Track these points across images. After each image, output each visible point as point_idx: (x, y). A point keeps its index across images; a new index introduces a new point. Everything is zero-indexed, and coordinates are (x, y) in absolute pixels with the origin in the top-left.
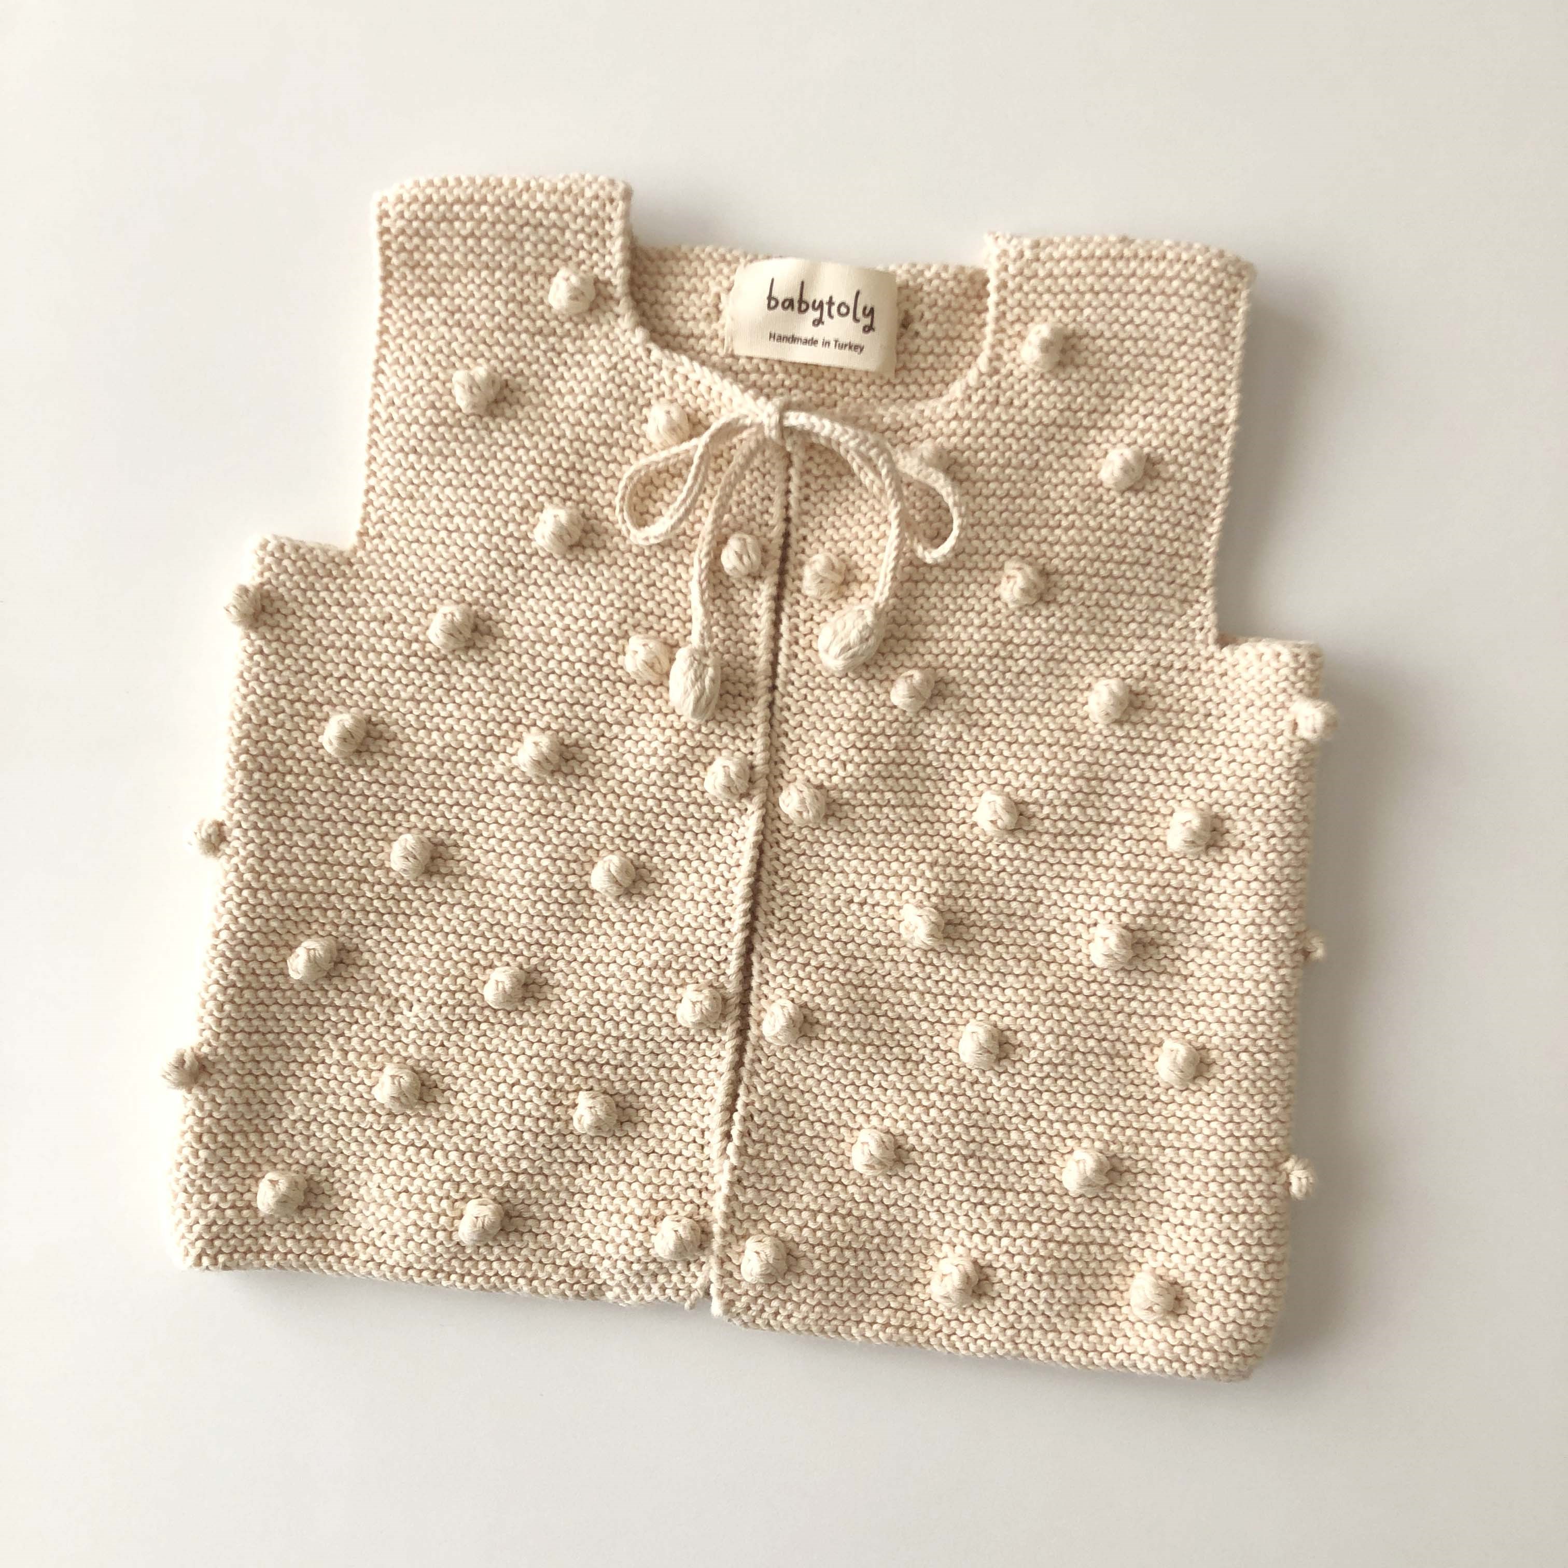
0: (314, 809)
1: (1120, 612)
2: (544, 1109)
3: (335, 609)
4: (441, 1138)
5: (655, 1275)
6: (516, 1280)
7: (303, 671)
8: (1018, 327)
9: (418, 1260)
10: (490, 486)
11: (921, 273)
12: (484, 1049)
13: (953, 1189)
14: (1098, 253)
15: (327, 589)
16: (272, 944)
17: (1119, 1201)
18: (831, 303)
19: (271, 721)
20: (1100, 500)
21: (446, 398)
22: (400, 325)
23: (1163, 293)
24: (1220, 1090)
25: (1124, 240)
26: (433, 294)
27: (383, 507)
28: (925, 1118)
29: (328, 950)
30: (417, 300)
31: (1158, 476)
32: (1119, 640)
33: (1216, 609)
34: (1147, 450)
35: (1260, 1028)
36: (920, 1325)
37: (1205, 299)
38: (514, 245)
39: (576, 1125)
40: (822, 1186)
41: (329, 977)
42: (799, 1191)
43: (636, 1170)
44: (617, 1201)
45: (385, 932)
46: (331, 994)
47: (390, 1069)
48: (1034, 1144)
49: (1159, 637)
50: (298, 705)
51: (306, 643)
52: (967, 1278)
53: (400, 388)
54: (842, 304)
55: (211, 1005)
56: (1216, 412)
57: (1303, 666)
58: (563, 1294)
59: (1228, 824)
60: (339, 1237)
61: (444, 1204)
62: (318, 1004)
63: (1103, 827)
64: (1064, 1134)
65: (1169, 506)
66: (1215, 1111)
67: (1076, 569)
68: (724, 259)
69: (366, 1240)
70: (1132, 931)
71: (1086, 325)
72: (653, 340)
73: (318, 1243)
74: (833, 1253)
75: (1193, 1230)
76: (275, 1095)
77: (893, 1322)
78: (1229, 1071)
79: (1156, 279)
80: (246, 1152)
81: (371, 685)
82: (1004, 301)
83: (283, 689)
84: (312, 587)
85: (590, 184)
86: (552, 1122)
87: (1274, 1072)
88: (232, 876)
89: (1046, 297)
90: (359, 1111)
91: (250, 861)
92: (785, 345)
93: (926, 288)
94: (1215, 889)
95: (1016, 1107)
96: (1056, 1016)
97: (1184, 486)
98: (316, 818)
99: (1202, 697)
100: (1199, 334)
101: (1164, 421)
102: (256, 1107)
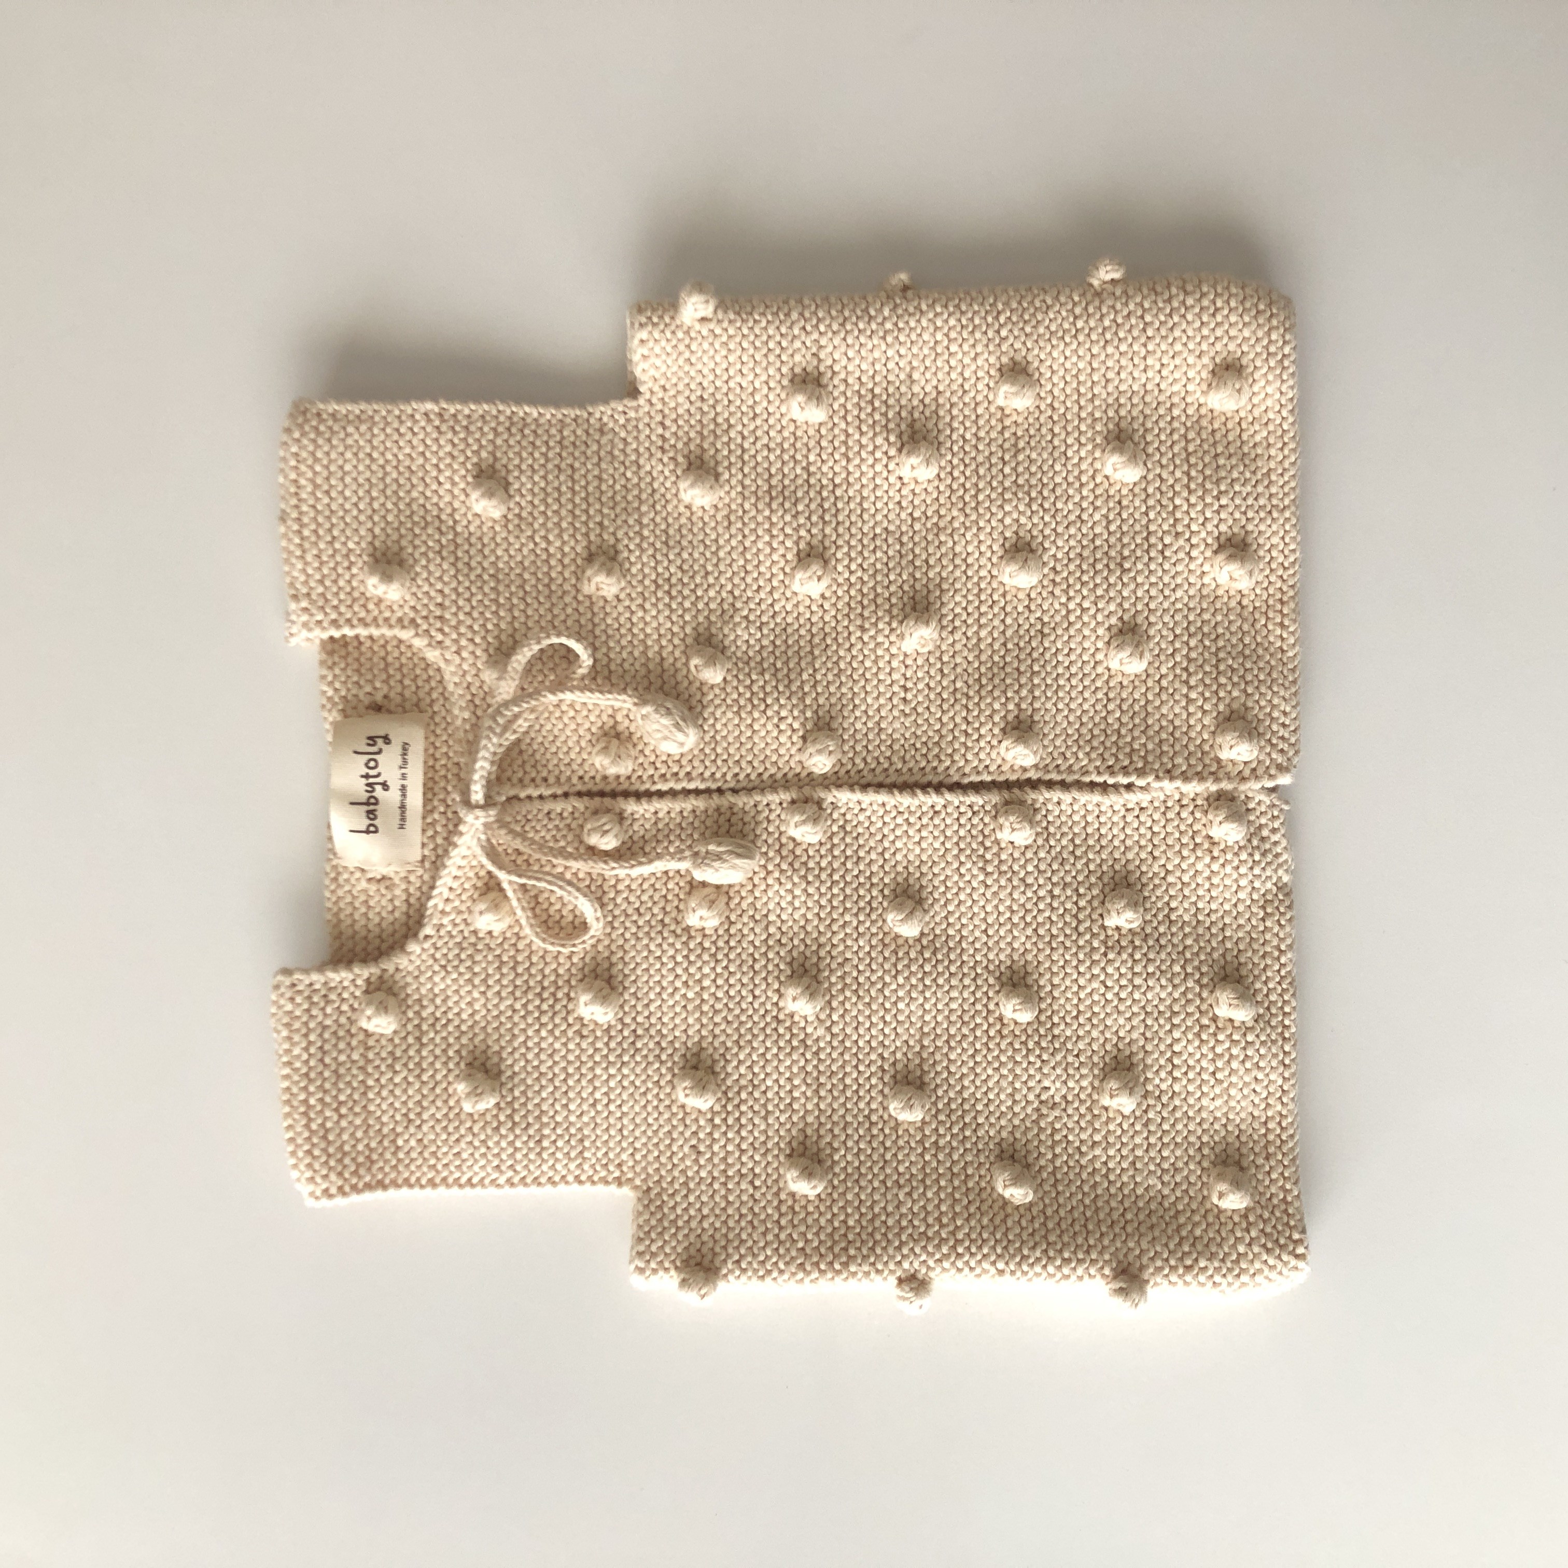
0: (877, 1197)
1: (618, 487)
2: (1125, 956)
3: (692, 1199)
4: (1162, 1047)
5: (1263, 839)
6: (1284, 965)
7: (751, 1222)
8: (371, 606)
9: (1275, 1056)
10: (565, 1069)
11: (330, 699)
12: (1077, 1017)
13: (1153, 579)
14: (297, 541)
15: (674, 1208)
16: (1004, 1221)
17: (1146, 430)
18: (367, 776)
19: (801, 1245)
20: (519, 516)
21: (488, 1118)
22: (425, 1169)
23: (328, 479)
24: (1036, 352)
25: (283, 518)
26: (394, 1141)
27: (593, 1166)
28: (1092, 612)
29: (1004, 1169)
30: (401, 1155)
31: (492, 466)
32: (643, 485)
33: (606, 402)
34: (470, 479)
35: (977, 321)
36: (1279, 596)
37: (329, 440)
38: (342, 1071)
39: (1134, 925)
40: (1164, 697)
41: (1028, 1166)
42: (1171, 717)
43: (1170, 867)
44: (1200, 881)
45: (981, 1120)
46: (1042, 1162)
47: (1106, 1101)
48: (1104, 511)
49: (636, 450)
50: (783, 1222)
51: (725, 1222)
52: (1231, 558)
53: (483, 1162)
54: (367, 765)
55: (1066, 1271)
56: (429, 421)
57: (650, 318)
58: (1290, 920)
59: (798, 370)
60: (1263, 1131)
61: (1221, 1037)
62: (1053, 1173)
63: (812, 481)
64: (1092, 486)
65: (519, 454)
66: (1055, 354)
67: (584, 530)
68: (335, 879)
69: (1263, 1106)
70: (903, 445)
71: (363, 545)
72: (415, 935)
73: (1272, 1150)
74: (1223, 680)
75: (1165, 361)
76: (1141, 1204)
77: (1278, 620)
78: (1018, 345)
79: (316, 486)
80: (1195, 1225)
81: (757, 1158)
82: (348, 621)
83: (770, 1237)
84: (674, 1222)
85: (280, 1007)
86: (1135, 948)
87: (1014, 305)
88: (946, 1264)
89: (341, 583)
90: (1146, 1125)
91: (930, 1249)
92: (408, 813)
93: (343, 693)
94: (857, 375)
95: (1072, 531)
96: (987, 504)
97: (499, 442)
98: (884, 1195)
99: (687, 406)
100: (362, 443)
101: (442, 466)
102: (1154, 1220)
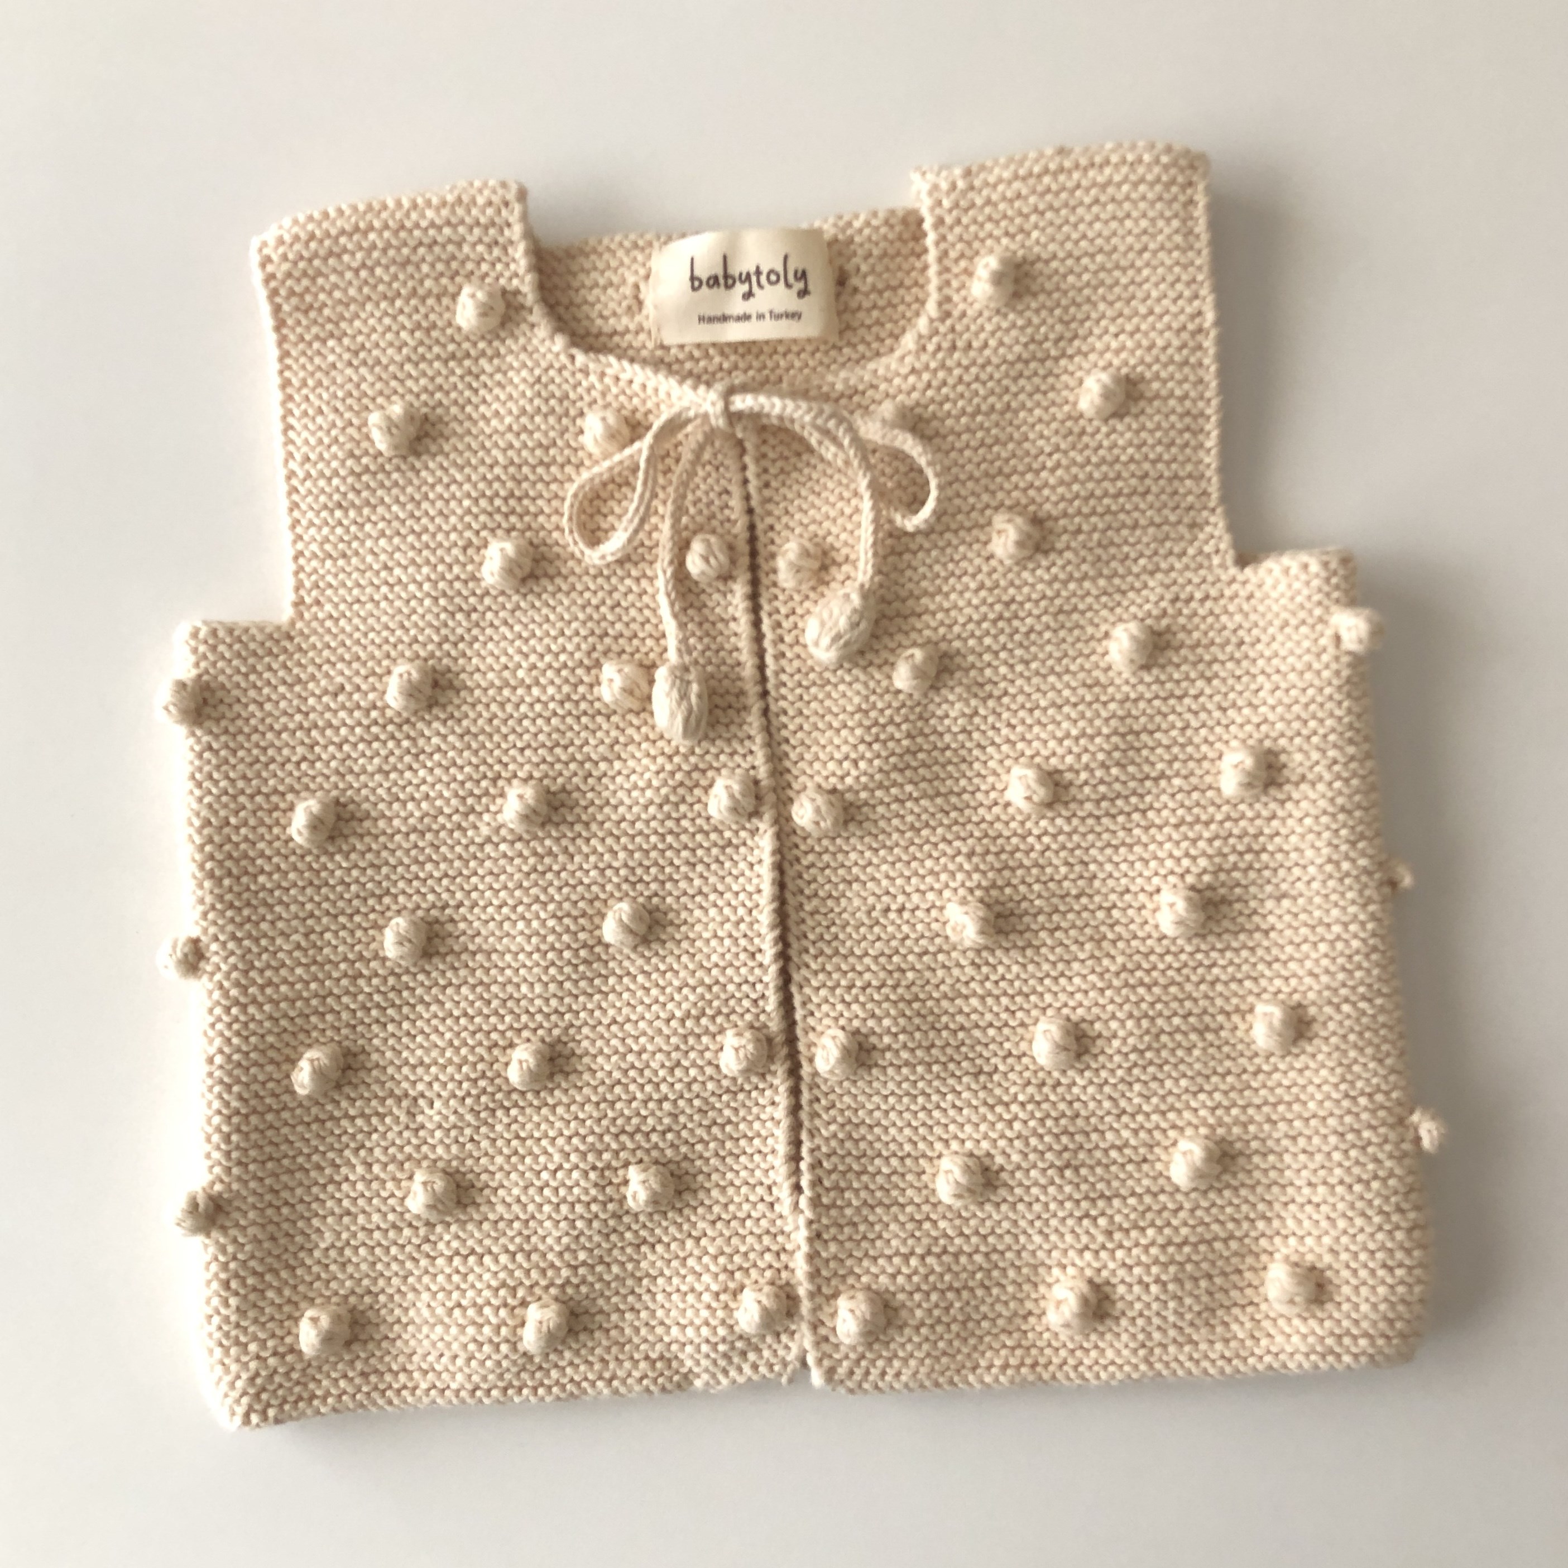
0: (293, 908)
1: (1126, 549)
2: (593, 1192)
3: (282, 689)
4: (487, 1242)
5: (744, 1354)
6: (593, 1384)
7: (257, 761)
8: (963, 264)
9: (484, 1379)
10: (426, 530)
11: (849, 224)
12: (517, 1137)
13: (1052, 1206)
14: (1036, 169)
15: (270, 668)
16: (272, 1061)
17: (1236, 1189)
18: (758, 272)
19: (233, 820)
20: (1083, 432)
21: (365, 444)
22: (302, 374)
23: (1113, 200)
24: (1325, 1049)
25: (1061, 151)
26: (332, 335)
27: (315, 571)
28: (1009, 1134)
29: (333, 1058)
30: (316, 345)
31: (1141, 396)
32: (1130, 579)
33: (1231, 528)
34: (1124, 371)
35: (1358, 974)
36: (1042, 1361)
37: (1160, 198)
38: (410, 269)
39: (630, 1202)
40: (910, 1226)
41: (338, 1087)
42: (886, 1235)
43: (704, 1242)
44: (690, 1279)
45: (390, 1028)
46: (344, 1104)
47: (420, 1177)
48: (1133, 1142)
49: (1172, 568)
50: (259, 799)
51: (256, 730)
52: (1085, 1301)
53: (313, 441)
54: (771, 271)
55: (216, 1138)
56: (1193, 317)
57: (1335, 573)
58: (647, 1390)
59: (1283, 758)
60: (395, 1367)
61: (503, 1313)
62: (332, 1118)
63: (1148, 784)
64: (1164, 1125)
65: (1159, 427)
66: (1324, 1072)
67: (1071, 511)
68: (635, 245)
69: (425, 1366)
70: (1199, 891)
71: (1037, 249)
72: (574, 344)
73: (373, 1379)
74: (934, 1297)
75: (1324, 1208)
76: (300, 1224)
77: (1012, 1361)
78: (1332, 1026)
79: (1104, 187)
80: (279, 1291)
81: (333, 764)
82: (943, 238)
83: (240, 784)
84: (253, 669)
85: (480, 191)
86: (604, 1204)
87: (1381, 1019)
88: (217, 995)
89: (989, 226)
90: (394, 1226)
91: (235, 975)
92: (717, 326)
93: (857, 239)
94: (1283, 831)
95: (1107, 1104)
96: (1133, 998)
97: (1172, 402)
98: (296, 917)
99: (1231, 626)
100: (1160, 238)
101: (1138, 336)
102: (283, 1241)
